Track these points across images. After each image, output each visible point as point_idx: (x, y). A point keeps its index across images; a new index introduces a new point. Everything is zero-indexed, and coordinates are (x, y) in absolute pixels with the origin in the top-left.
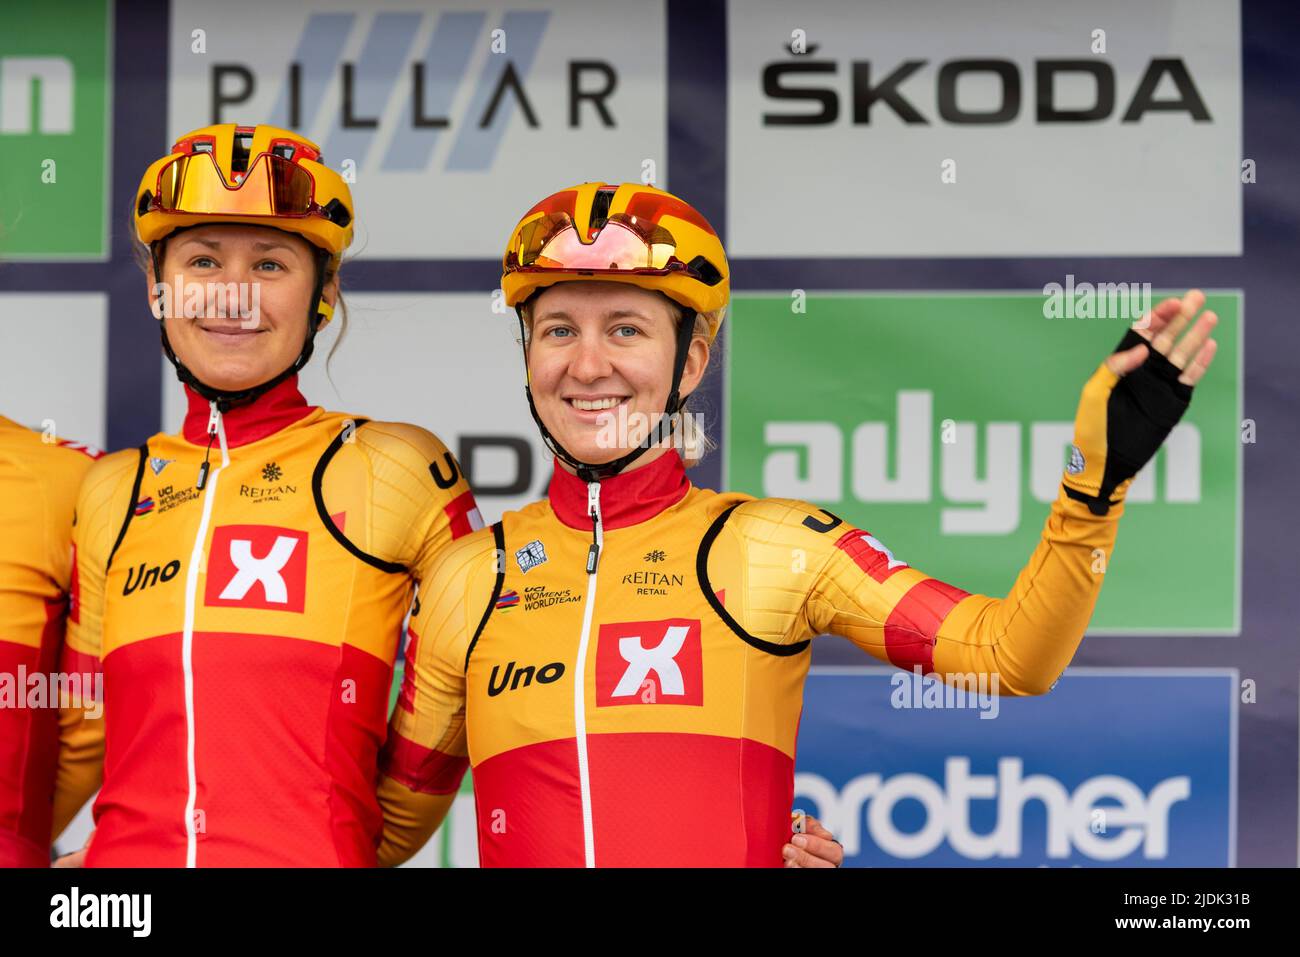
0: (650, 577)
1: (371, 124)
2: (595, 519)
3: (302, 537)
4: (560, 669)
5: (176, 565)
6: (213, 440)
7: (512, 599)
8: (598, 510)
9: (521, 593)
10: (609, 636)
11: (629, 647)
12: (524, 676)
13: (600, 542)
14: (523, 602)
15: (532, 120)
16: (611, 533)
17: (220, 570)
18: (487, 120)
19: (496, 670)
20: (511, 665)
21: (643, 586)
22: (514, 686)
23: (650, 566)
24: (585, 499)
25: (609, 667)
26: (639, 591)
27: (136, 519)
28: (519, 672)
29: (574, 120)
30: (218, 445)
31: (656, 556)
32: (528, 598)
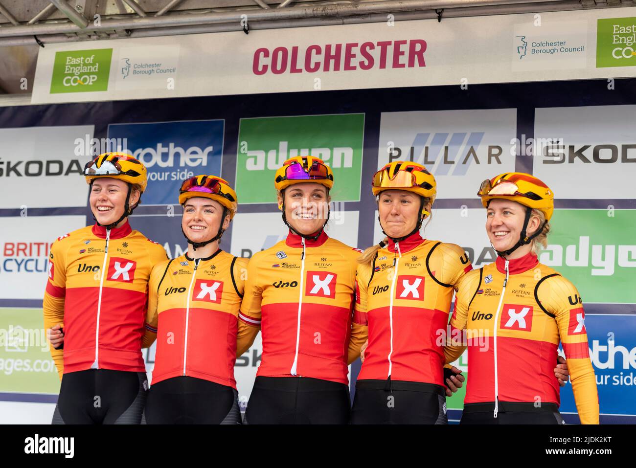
0: (520, 292)
1: (433, 163)
2: (507, 271)
3: (423, 278)
4: (491, 315)
5: (388, 287)
6: (396, 251)
7: (481, 292)
8: (508, 270)
9: (484, 290)
10: (507, 307)
11: (511, 312)
12: (481, 316)
13: (507, 278)
14: (484, 293)
15: (478, 162)
16: (511, 276)
17: (400, 288)
19: (475, 312)
20: (479, 312)
21: (518, 294)
22: (478, 319)
23: (521, 289)
24: (504, 265)
25: (505, 318)
26: (517, 295)
27: (376, 273)
28: (480, 315)
29: (490, 163)
30: (398, 253)
31: (523, 286)
32: (486, 292)
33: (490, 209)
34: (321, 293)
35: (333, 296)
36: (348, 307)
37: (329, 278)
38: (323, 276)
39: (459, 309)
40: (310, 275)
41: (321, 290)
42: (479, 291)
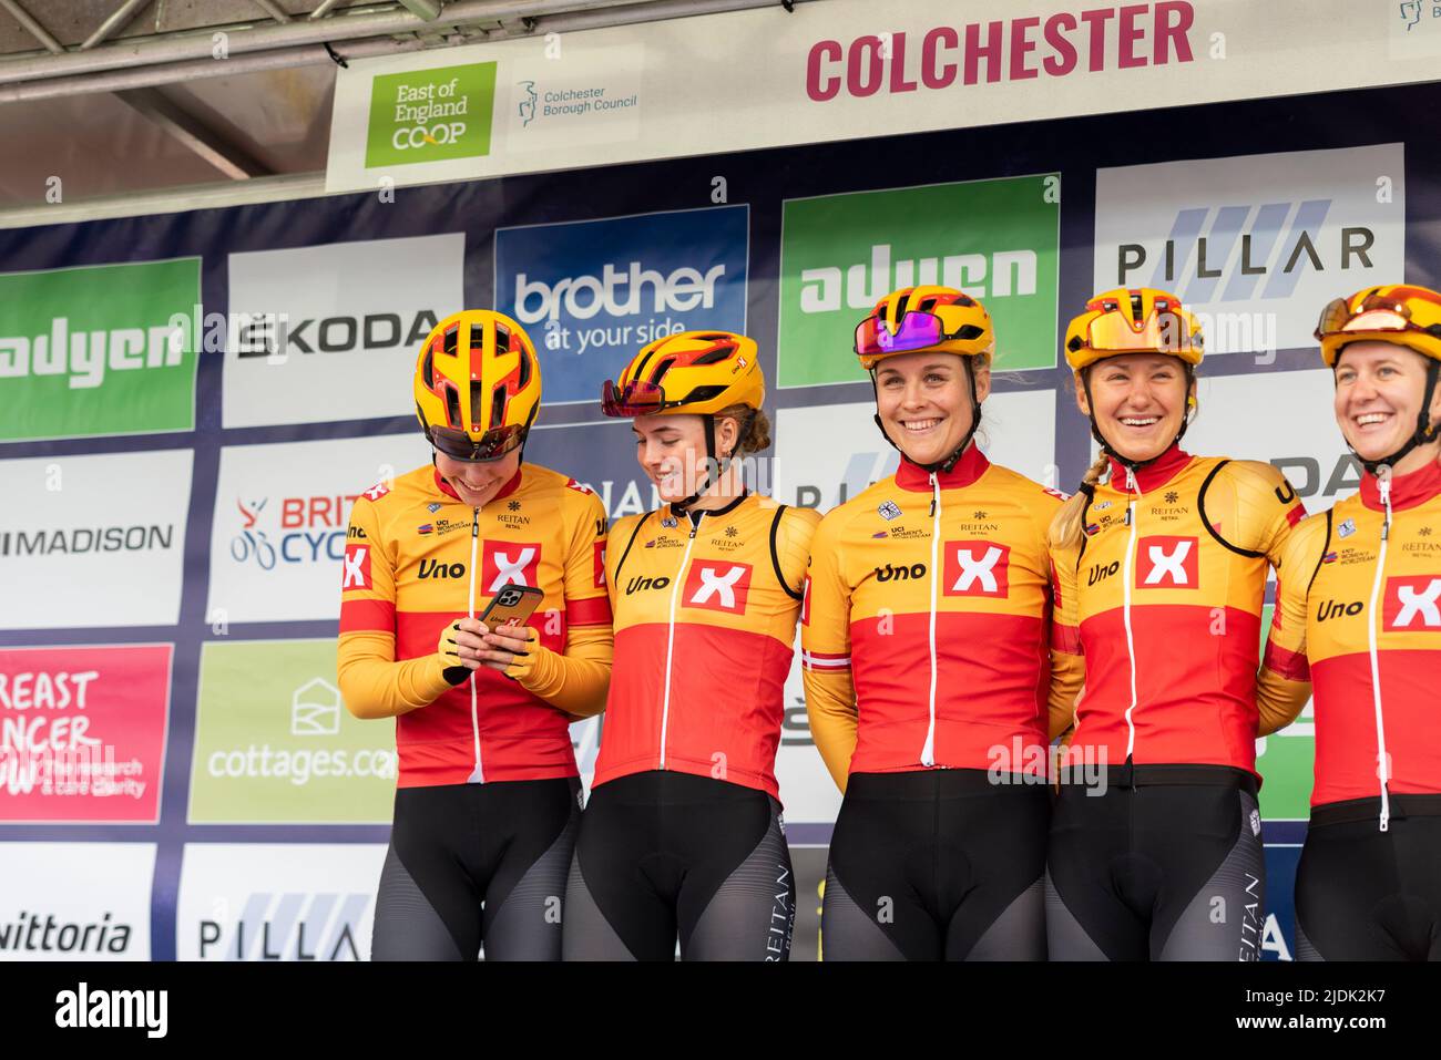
0: (1421, 545)
1: (1218, 273)
2: (1386, 505)
3: (1194, 540)
4: (1360, 605)
6: (1131, 490)
7: (1332, 558)
8: (1388, 501)
9: (1339, 554)
10: (1393, 584)
12: (1339, 610)
13: (1389, 521)
14: (1340, 559)
15: (1318, 266)
16: (1398, 514)
18: (1289, 269)
19: (1322, 604)
20: (1331, 602)
21: (1416, 552)
22: (1333, 617)
23: (1421, 539)
24: (1379, 493)
26: (1414, 554)
28: (1336, 607)
29: (1345, 264)
30: (1134, 493)
31: (1425, 531)
32: (1345, 557)
33: (1347, 366)
34: (976, 588)
35: (1002, 592)
36: (1038, 614)
37: (993, 556)
38: (979, 550)
39: (1287, 606)
40: (951, 549)
41: (977, 582)
42: (1326, 557)
